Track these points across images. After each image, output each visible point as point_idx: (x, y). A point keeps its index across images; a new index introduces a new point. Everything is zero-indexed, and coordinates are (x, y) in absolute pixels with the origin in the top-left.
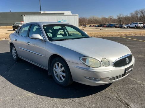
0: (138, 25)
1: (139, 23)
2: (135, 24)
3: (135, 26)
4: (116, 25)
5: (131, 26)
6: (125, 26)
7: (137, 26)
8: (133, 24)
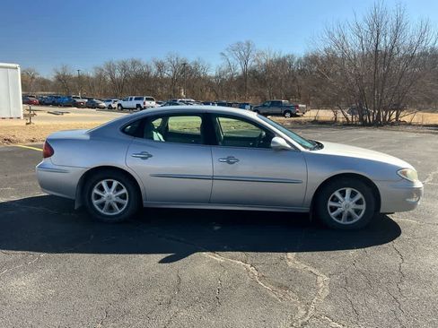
0: (144, 103)
1: (147, 99)
2: (136, 99)
3: (138, 106)
4: (78, 100)
5: (125, 104)
6: (103, 104)
7: (142, 106)
8: (131, 99)
